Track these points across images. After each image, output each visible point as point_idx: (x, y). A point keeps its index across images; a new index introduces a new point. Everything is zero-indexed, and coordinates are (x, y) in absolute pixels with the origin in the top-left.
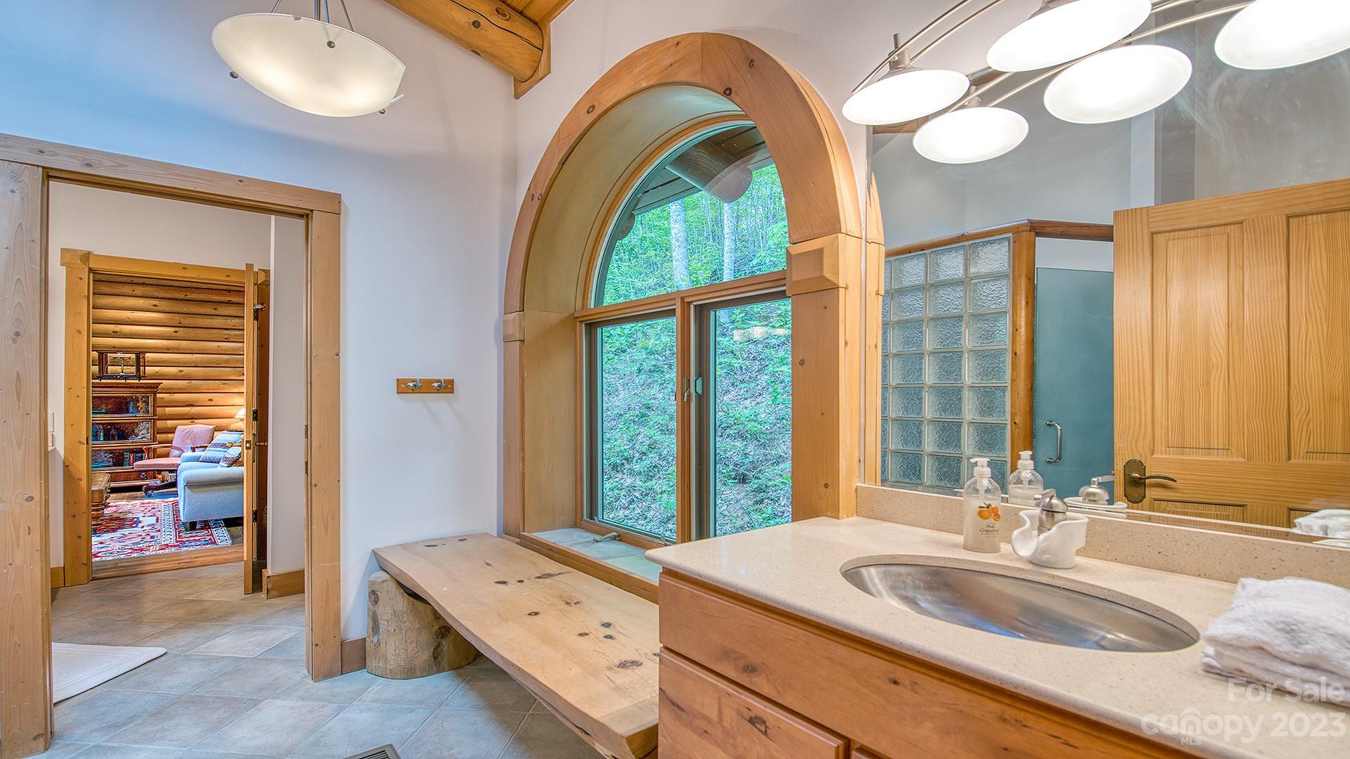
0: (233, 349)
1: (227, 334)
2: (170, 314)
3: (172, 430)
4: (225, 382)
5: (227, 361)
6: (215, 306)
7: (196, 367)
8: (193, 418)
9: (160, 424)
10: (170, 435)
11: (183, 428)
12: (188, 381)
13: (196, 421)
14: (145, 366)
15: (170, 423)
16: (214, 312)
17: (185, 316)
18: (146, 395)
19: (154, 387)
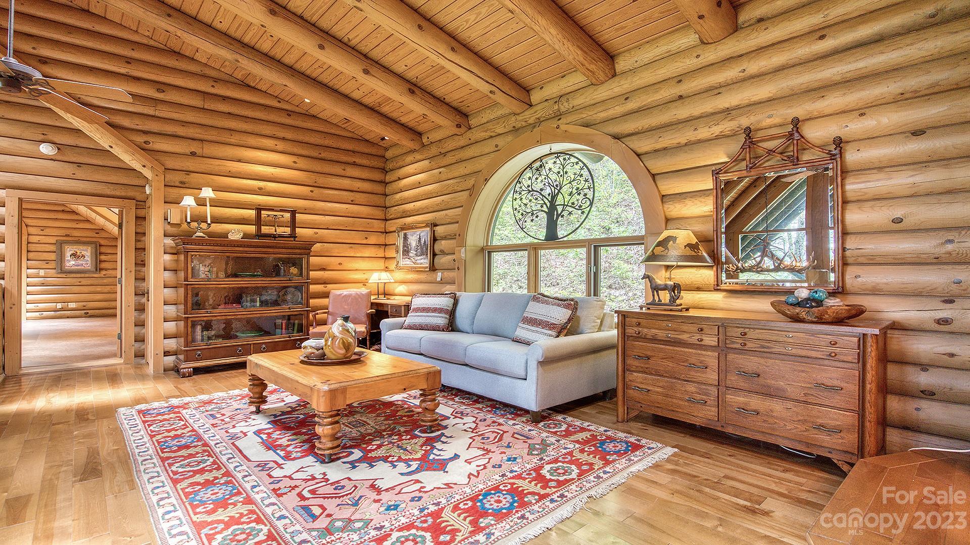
2: (308, 173)
3: (326, 295)
6: (343, 166)
7: (328, 229)
9: (313, 288)
11: (337, 292)
15: (324, 287)
16: (342, 173)
18: (301, 256)
19: (306, 247)
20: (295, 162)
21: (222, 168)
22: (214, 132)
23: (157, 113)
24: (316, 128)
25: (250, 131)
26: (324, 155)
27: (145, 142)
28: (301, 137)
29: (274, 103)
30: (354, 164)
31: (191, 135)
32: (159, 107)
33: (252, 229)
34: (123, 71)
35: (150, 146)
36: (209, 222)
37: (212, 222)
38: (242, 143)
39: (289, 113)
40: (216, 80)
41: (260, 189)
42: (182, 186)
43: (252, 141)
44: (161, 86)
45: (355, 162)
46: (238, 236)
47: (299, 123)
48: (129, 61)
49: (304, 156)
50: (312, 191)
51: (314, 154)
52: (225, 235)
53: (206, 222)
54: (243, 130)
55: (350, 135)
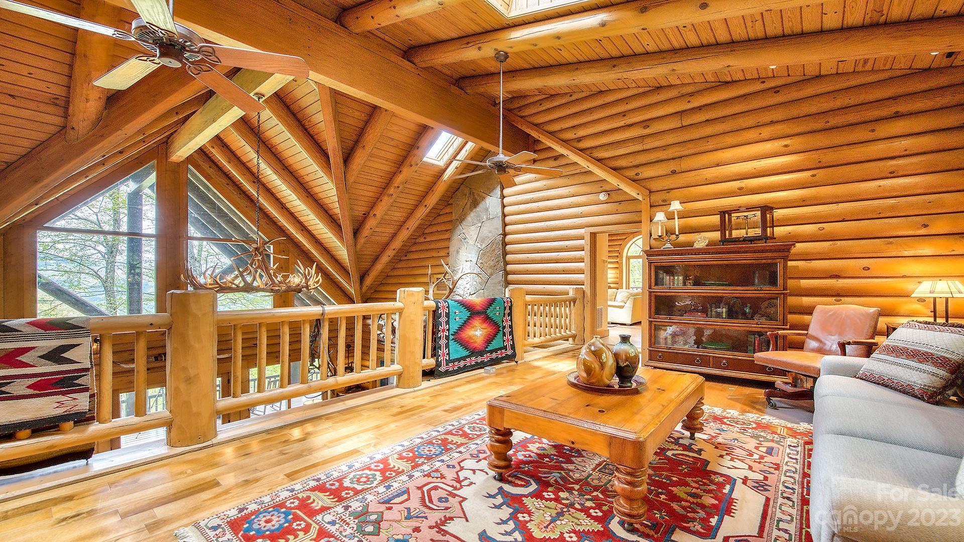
0: (905, 187)
1: (892, 166)
2: (806, 154)
3: (809, 311)
4: (891, 240)
5: (893, 207)
6: (870, 126)
7: (843, 221)
8: (838, 294)
9: (791, 300)
10: (806, 317)
11: (824, 308)
12: (831, 243)
13: (842, 299)
14: (773, 227)
15: (806, 301)
16: (870, 136)
17: (825, 151)
18: (774, 261)
19: (784, 249)
20: (786, 146)
21: (698, 178)
22: (691, 145)
23: (645, 147)
24: (819, 91)
25: (729, 129)
26: (834, 121)
27: (636, 175)
28: (795, 111)
29: (758, 87)
30: (898, 116)
31: (671, 156)
32: (646, 141)
33: (717, 235)
34: (622, 124)
35: (640, 176)
36: (677, 233)
37: (680, 234)
38: (719, 146)
39: (776, 90)
40: (691, 94)
41: (741, 189)
42: (664, 204)
43: (730, 140)
44: (645, 123)
45: (897, 112)
46: (703, 244)
47: (794, 94)
48: (624, 114)
49: (802, 134)
50: (814, 176)
51: (820, 125)
52: (691, 244)
53: (674, 234)
54: (722, 132)
55: (886, 75)
